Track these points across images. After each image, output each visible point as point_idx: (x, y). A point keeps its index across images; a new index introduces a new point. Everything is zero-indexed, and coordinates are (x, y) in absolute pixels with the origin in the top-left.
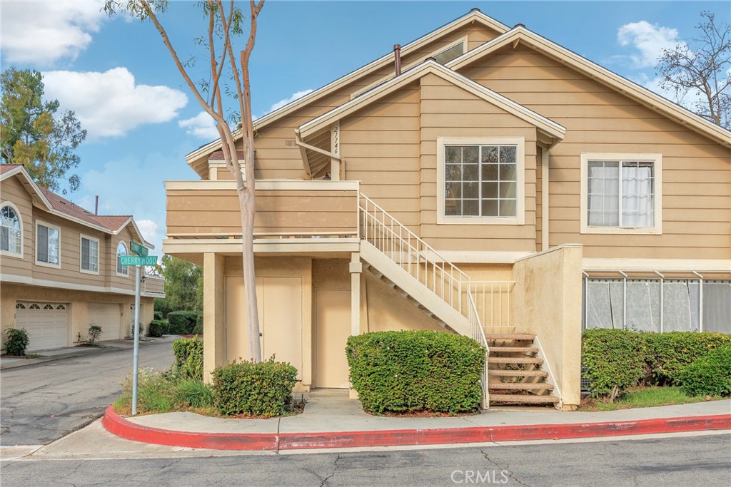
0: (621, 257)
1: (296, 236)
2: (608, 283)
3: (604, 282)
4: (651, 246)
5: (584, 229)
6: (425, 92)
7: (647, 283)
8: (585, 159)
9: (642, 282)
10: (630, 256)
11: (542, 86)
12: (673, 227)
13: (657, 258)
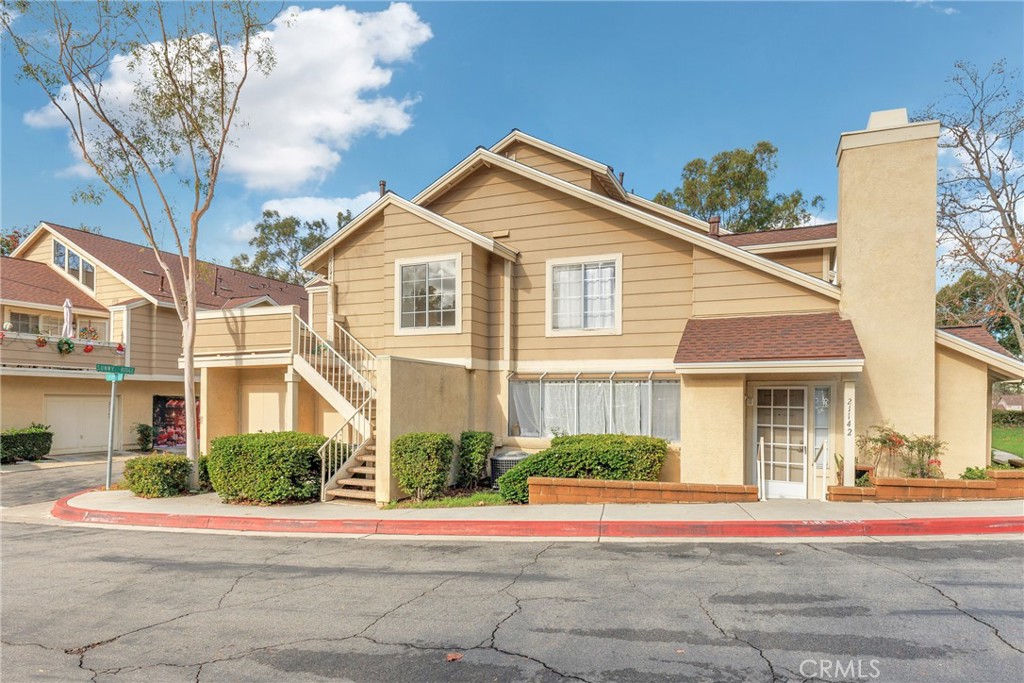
0: (583, 358)
1: (256, 353)
2: (564, 384)
3: (560, 384)
4: (611, 346)
5: (549, 332)
6: (388, 221)
7: (600, 385)
8: (549, 264)
9: (595, 384)
10: (591, 358)
11: (513, 199)
12: (632, 327)
13: (617, 358)
